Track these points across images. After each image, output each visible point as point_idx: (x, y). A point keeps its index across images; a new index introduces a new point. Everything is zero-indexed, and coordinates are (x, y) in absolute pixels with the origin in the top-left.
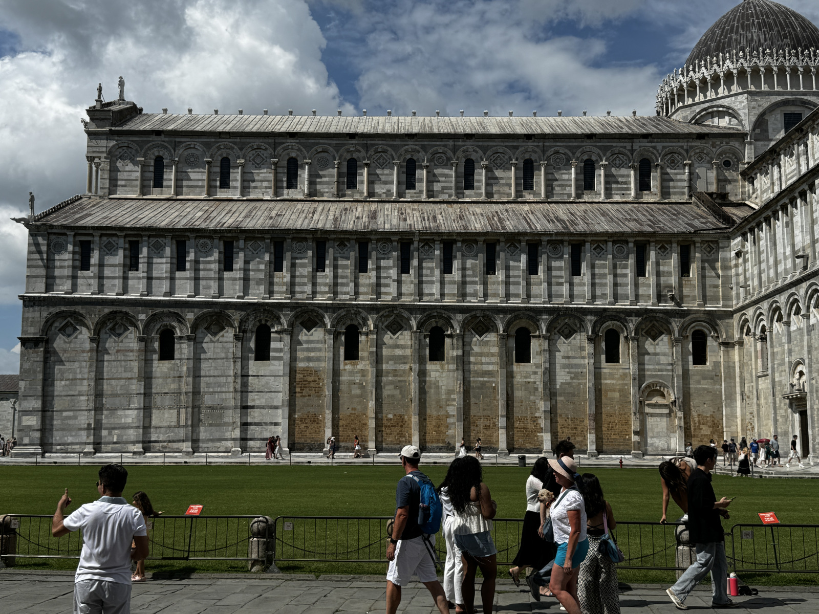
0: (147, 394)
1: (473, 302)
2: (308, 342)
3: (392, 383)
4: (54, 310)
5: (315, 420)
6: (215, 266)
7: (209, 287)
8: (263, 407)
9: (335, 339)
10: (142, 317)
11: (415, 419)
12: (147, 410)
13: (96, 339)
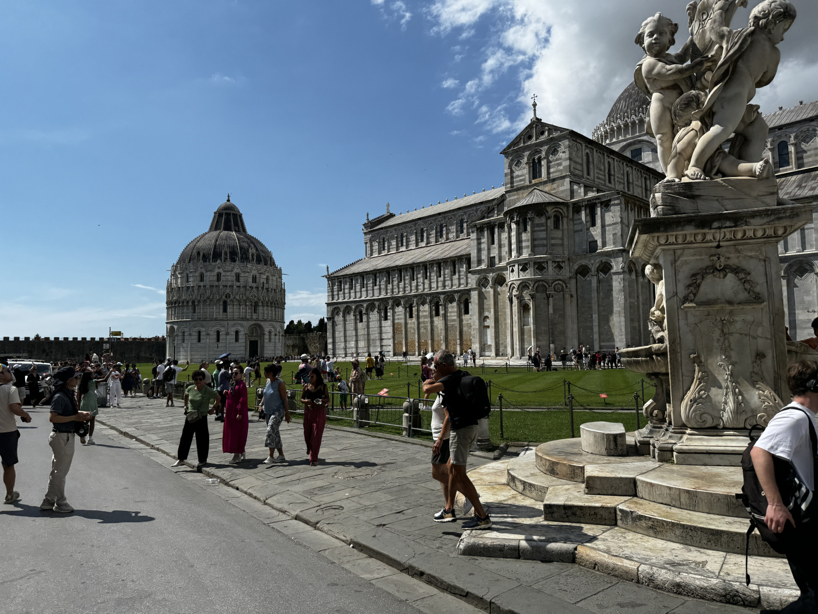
0: (356, 335)
1: (448, 289)
2: (398, 312)
3: (423, 327)
4: (334, 307)
5: (402, 344)
6: (371, 285)
7: (370, 293)
8: (386, 339)
9: (405, 310)
10: (353, 307)
11: (430, 342)
12: (357, 341)
13: (344, 316)
